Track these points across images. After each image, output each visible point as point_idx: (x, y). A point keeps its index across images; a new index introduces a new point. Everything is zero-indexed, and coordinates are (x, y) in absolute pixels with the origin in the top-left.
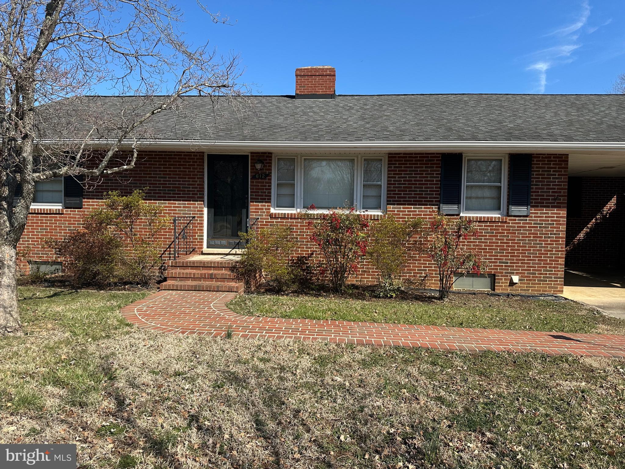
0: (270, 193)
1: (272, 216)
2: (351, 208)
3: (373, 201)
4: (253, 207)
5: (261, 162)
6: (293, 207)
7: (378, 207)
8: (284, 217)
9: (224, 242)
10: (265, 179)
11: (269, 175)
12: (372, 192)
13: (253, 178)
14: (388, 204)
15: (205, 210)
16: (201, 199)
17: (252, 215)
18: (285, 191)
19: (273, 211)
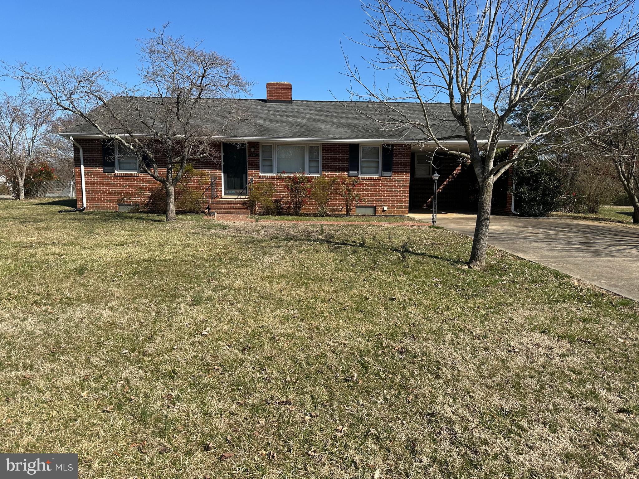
0: (259, 164)
1: (260, 177)
2: (303, 172)
3: (314, 169)
4: (249, 172)
5: (253, 147)
6: (272, 172)
7: (317, 172)
8: (267, 178)
9: (234, 191)
10: (256, 157)
11: (258, 154)
12: (314, 164)
13: (249, 156)
14: (322, 171)
15: (223, 174)
16: (220, 168)
17: (250, 177)
18: (268, 163)
19: (260, 174)
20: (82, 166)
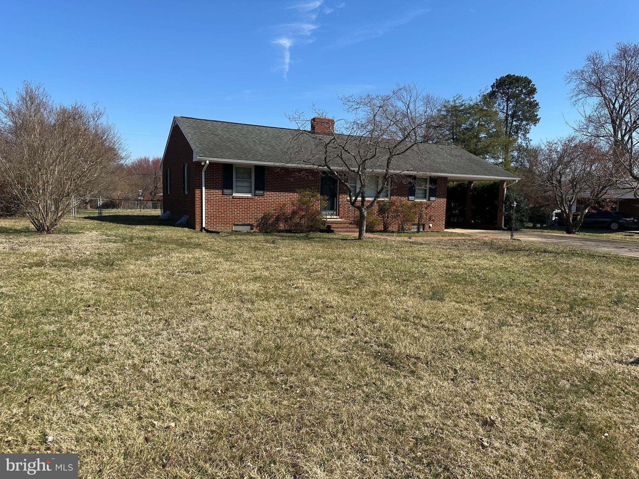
3: (385, 194)
4: (340, 196)
7: (387, 197)
19: (348, 198)
20: (204, 188)
